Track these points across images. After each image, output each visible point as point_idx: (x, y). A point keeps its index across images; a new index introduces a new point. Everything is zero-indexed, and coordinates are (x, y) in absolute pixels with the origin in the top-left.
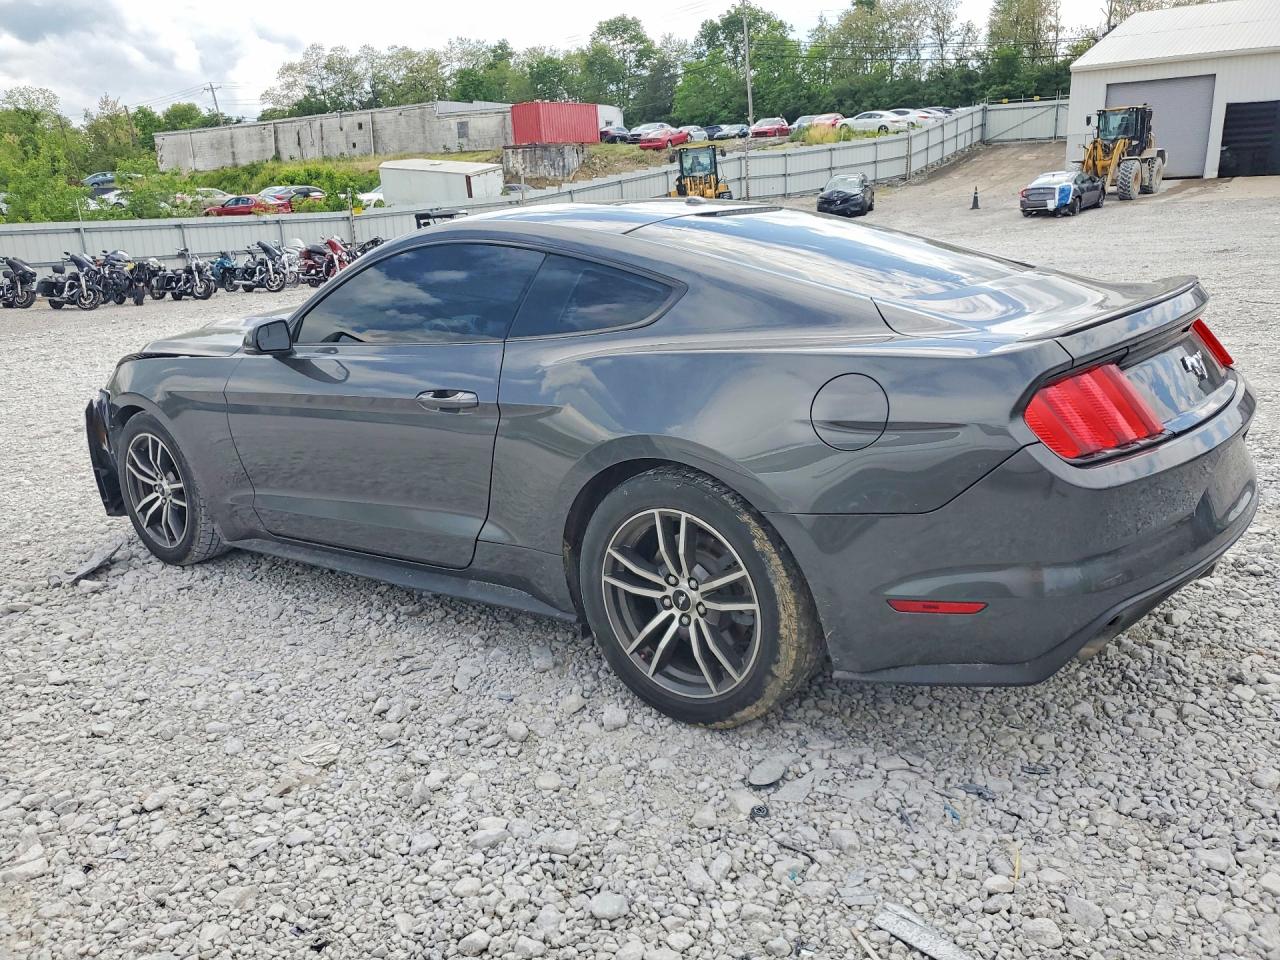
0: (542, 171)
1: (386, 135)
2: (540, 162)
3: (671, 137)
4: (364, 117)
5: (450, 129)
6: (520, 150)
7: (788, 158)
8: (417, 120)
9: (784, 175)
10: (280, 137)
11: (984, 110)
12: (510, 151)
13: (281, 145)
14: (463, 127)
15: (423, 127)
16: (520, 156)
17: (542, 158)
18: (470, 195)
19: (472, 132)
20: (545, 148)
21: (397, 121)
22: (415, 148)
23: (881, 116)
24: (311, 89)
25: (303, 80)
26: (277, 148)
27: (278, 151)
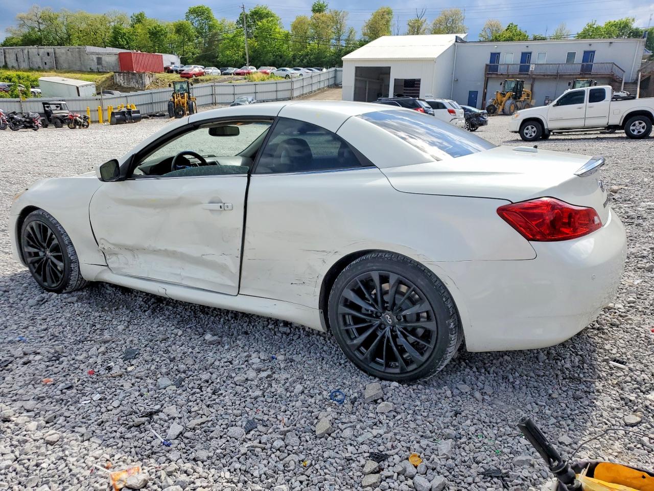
0: (132, 85)
1: (62, 59)
2: (131, 80)
3: (195, 73)
4: (50, 49)
5: (93, 60)
6: (122, 74)
7: (235, 87)
8: (77, 55)
9: (234, 94)
10: (7, 56)
11: (336, 71)
12: (117, 74)
13: (8, 60)
14: (99, 59)
15: (80, 58)
16: (122, 77)
17: (132, 78)
18: (79, 95)
19: (103, 62)
20: (134, 74)
21: (67, 54)
22: (77, 68)
23: (288, 70)
24: (33, 29)
25: (29, 23)
26: (5, 61)
27: (6, 63)
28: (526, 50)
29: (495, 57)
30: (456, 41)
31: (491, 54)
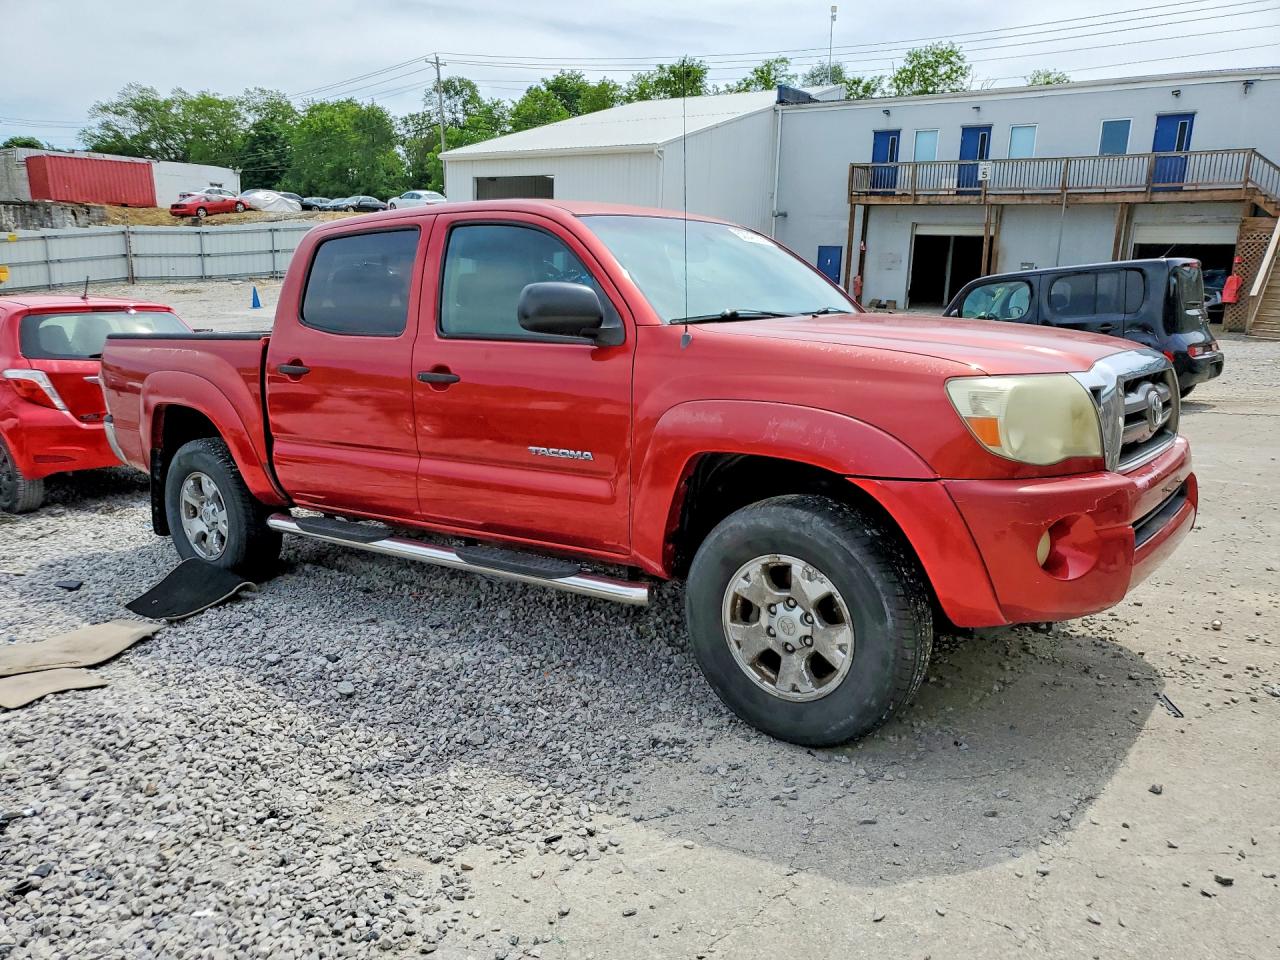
2: (30, 222)
3: (207, 204)
6: (11, 207)
7: (206, 236)
9: (200, 255)
16: (11, 214)
23: (419, 197)
28: (973, 120)
29: (886, 142)
30: (781, 101)
31: (877, 134)
